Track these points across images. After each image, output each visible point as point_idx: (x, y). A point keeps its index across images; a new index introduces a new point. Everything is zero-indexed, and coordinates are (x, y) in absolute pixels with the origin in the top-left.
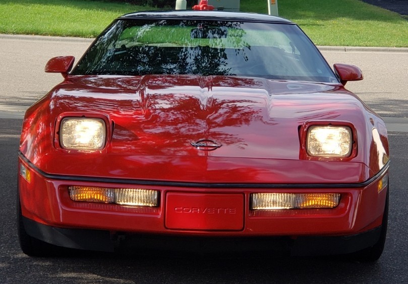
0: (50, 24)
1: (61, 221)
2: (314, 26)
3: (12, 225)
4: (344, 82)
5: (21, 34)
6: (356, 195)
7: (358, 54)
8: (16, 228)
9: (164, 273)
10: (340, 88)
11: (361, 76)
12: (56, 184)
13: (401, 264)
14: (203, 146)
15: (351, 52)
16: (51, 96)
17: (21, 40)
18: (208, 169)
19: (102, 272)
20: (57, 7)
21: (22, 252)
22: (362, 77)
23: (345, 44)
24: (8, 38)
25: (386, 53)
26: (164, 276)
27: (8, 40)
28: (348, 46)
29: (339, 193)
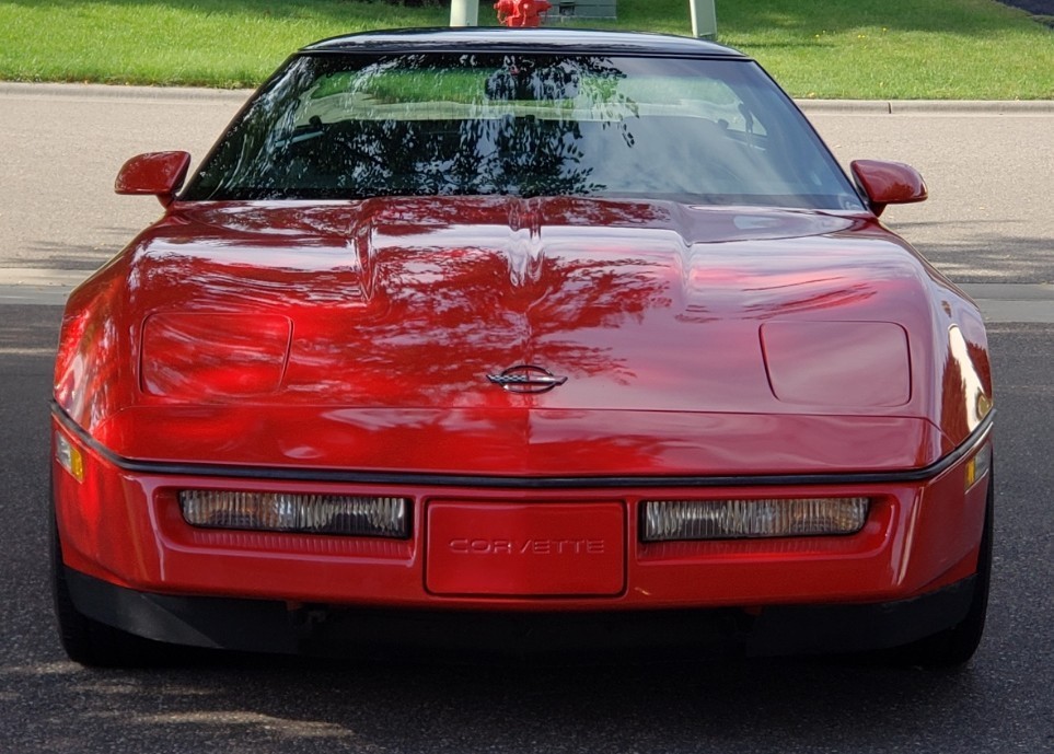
0: (127, 53)
1: (163, 578)
2: (810, 49)
3: (40, 584)
4: (877, 208)
5: (54, 81)
6: (909, 501)
7: (923, 119)
8: (50, 594)
9: (425, 706)
10: (867, 225)
11: (922, 189)
12: (149, 485)
13: (1027, 669)
14: (520, 383)
15: (904, 114)
16: (132, 258)
17: (54, 98)
18: (532, 441)
19: (270, 705)
20: (145, 9)
21: (66, 655)
22: (923, 193)
23: (890, 95)
24: (22, 91)
25: (995, 115)
26: (428, 712)
27: (20, 97)
28: (895, 98)
29: (863, 496)
